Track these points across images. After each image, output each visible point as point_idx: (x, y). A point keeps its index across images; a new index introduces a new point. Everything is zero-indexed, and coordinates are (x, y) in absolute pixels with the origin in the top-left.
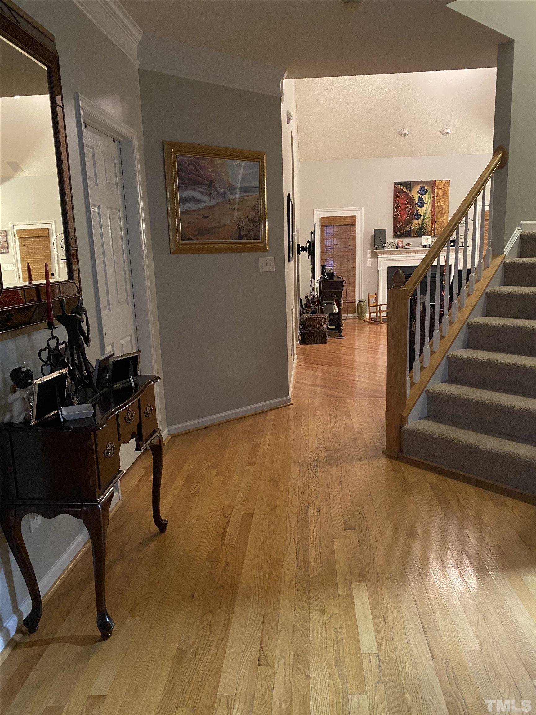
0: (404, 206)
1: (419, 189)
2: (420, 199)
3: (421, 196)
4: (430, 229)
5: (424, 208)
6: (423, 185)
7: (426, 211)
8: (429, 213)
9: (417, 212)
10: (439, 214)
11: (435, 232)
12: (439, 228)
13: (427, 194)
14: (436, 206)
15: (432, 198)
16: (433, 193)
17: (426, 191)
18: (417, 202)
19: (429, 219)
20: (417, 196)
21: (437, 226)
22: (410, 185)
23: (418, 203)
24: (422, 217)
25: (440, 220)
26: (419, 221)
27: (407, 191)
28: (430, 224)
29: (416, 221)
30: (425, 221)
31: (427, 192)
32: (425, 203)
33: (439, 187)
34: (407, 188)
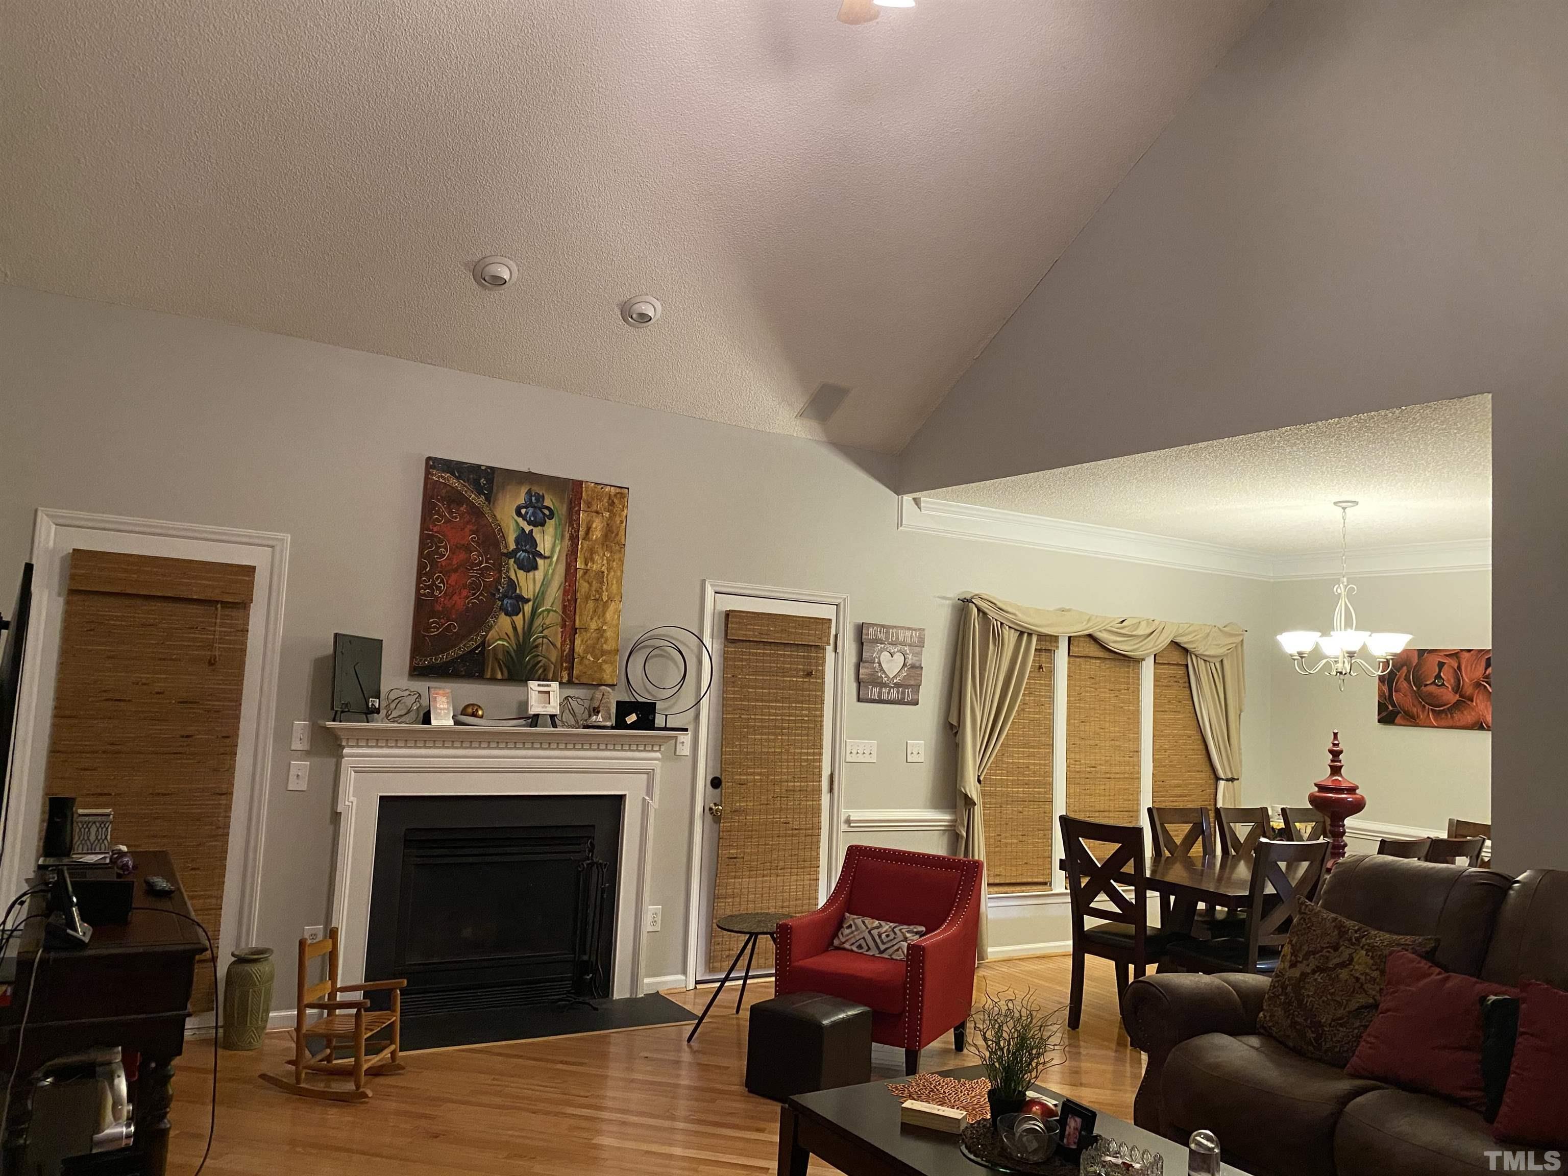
0: (462, 556)
1: (521, 500)
2: (526, 540)
3: (528, 529)
4: (554, 656)
5: (539, 575)
6: (536, 489)
7: (545, 584)
8: (554, 593)
9: (512, 585)
10: (591, 604)
11: (571, 669)
12: (586, 652)
13: (551, 524)
14: (579, 574)
15: (567, 542)
16: (571, 525)
17: (547, 512)
18: (512, 546)
19: (553, 619)
20: (512, 526)
21: (579, 648)
22: (490, 481)
23: (515, 552)
24: (528, 608)
25: (593, 625)
26: (518, 620)
27: (479, 501)
28: (556, 635)
29: (504, 622)
30: (538, 622)
31: (551, 516)
32: (541, 556)
33: (594, 508)
34: (480, 491)
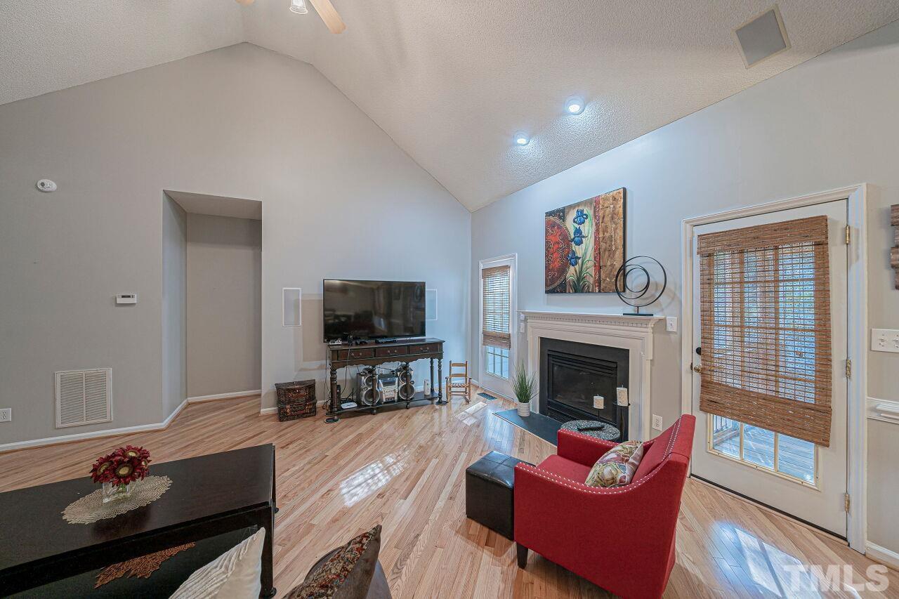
0: (557, 246)
1: (575, 216)
2: (578, 232)
3: (578, 227)
4: (591, 280)
5: (583, 246)
6: (581, 208)
7: (586, 250)
8: (590, 254)
9: (574, 253)
10: (607, 253)
11: (599, 286)
12: (606, 277)
13: (587, 221)
14: (601, 239)
15: (594, 227)
16: (595, 218)
17: (585, 216)
18: (573, 236)
19: (591, 264)
20: (573, 228)
21: (603, 276)
22: (564, 212)
23: (574, 238)
24: (580, 261)
25: (609, 263)
26: (577, 267)
27: (558, 221)
28: (592, 271)
29: (572, 268)
30: (584, 267)
31: (587, 218)
32: (584, 237)
33: (605, 206)
34: (560, 218)
